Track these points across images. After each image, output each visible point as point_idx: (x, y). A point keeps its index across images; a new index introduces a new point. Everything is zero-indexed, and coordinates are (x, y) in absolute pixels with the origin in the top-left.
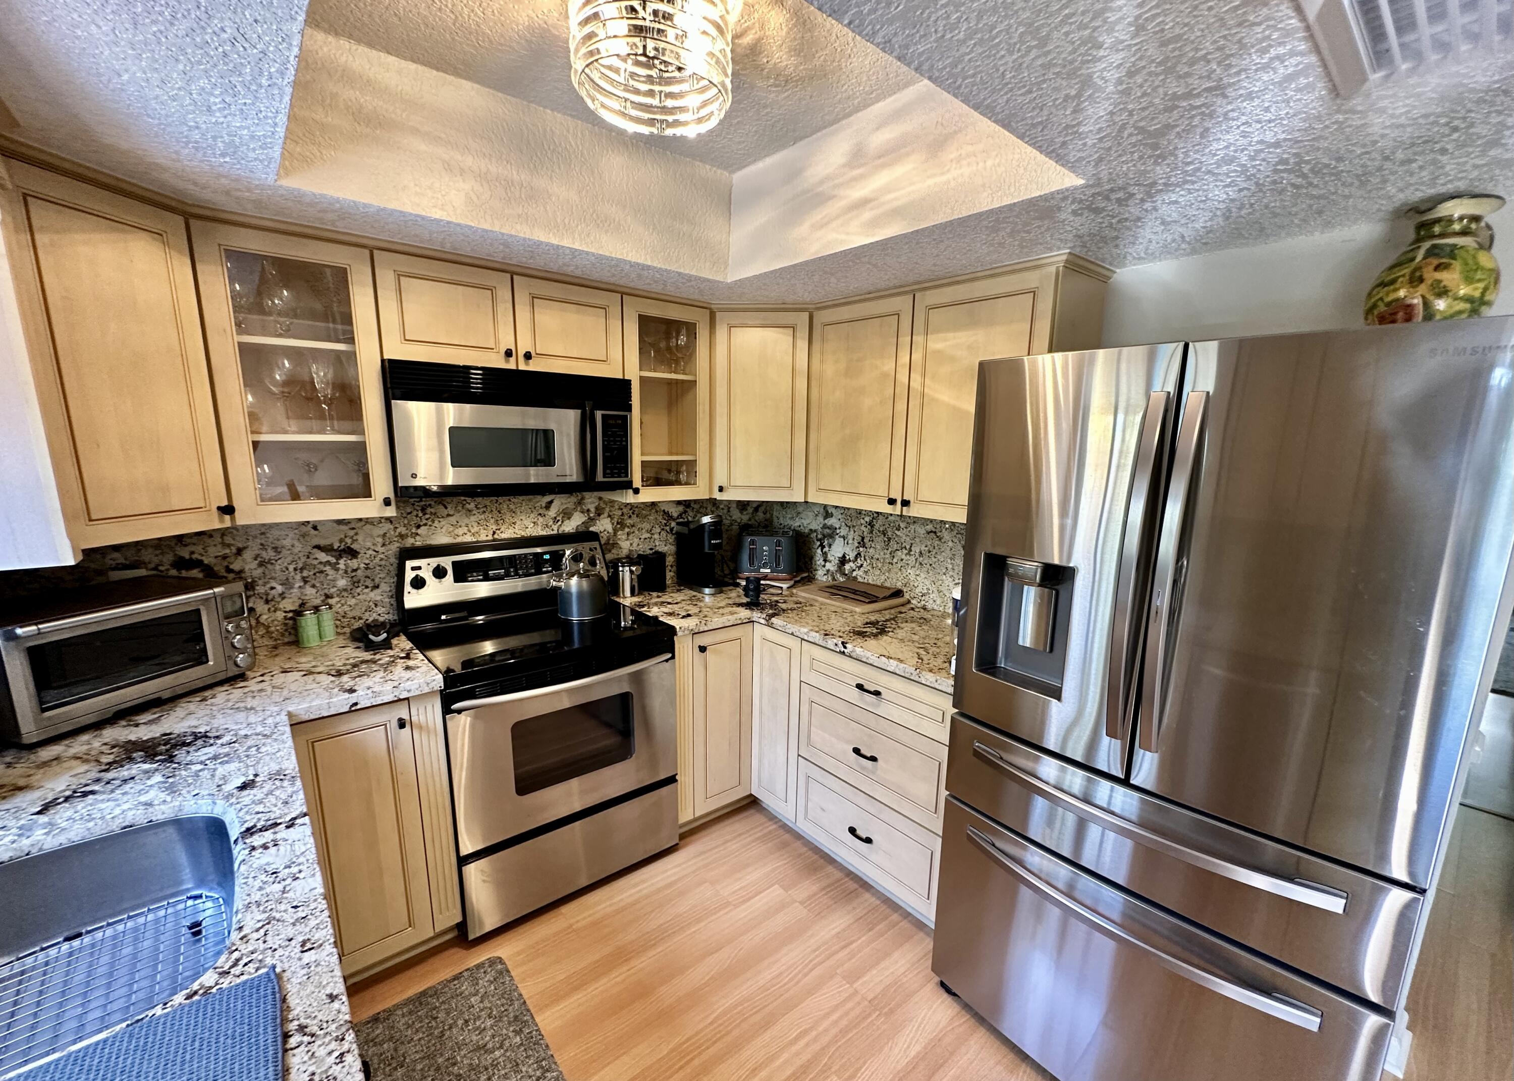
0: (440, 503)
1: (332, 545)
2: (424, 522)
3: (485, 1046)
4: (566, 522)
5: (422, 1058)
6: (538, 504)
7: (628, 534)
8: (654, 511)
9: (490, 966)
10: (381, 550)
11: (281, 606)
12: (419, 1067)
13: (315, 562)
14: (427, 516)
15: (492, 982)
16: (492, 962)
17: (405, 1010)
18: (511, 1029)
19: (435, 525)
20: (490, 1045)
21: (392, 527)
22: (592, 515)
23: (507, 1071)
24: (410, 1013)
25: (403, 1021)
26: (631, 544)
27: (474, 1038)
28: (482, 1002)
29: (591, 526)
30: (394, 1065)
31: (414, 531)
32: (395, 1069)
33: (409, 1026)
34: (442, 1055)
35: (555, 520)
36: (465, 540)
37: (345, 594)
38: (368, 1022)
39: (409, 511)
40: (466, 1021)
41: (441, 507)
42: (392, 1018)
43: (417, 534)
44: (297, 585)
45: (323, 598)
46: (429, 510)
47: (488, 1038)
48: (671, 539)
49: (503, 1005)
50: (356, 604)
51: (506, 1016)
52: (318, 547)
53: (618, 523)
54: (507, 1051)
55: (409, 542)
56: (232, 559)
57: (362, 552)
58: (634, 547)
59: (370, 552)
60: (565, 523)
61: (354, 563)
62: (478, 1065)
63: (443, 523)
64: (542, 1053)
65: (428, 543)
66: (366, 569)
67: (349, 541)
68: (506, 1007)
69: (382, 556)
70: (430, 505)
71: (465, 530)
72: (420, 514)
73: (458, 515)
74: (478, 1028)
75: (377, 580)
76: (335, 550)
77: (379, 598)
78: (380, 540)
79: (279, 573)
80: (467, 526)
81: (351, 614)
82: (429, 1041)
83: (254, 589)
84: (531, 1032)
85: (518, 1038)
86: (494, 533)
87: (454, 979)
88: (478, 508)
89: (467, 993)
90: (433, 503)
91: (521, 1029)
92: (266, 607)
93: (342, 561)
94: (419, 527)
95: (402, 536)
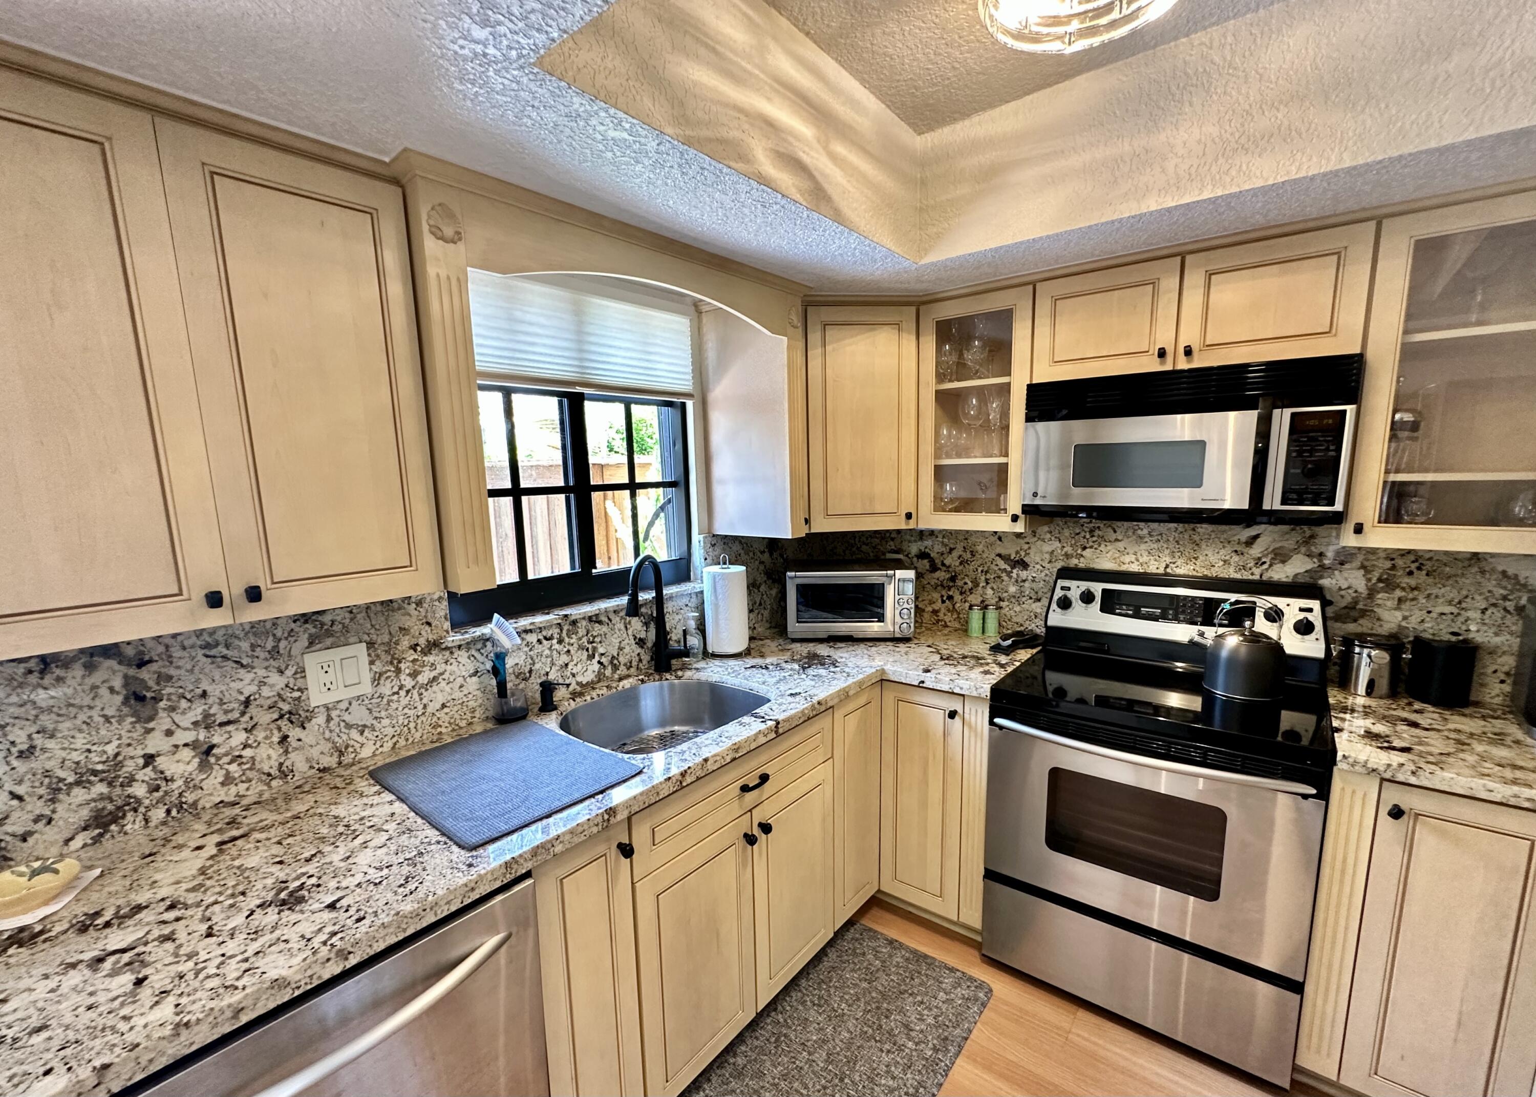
0: (1110, 526)
1: (1010, 555)
2: (1091, 544)
3: (912, 1030)
4: (1278, 567)
5: (881, 992)
6: (1236, 538)
7: (1400, 600)
8: (1475, 569)
9: (976, 987)
10: (1047, 566)
11: (969, 599)
12: (874, 995)
13: (996, 568)
14: (1095, 539)
15: (963, 998)
16: (981, 986)
17: (907, 955)
18: (935, 1042)
19: (1100, 548)
20: (913, 1034)
21: (1059, 545)
22: (1326, 562)
23: (901, 1062)
24: (907, 959)
25: (898, 960)
26: (1405, 618)
27: (913, 1018)
28: (943, 1002)
29: (1321, 577)
30: (868, 978)
31: (1079, 552)
32: (866, 980)
33: (897, 966)
34: (888, 1004)
35: (1259, 562)
36: (1131, 570)
37: (1013, 600)
38: (887, 940)
39: (1078, 531)
40: (922, 1003)
41: (1110, 530)
42: (898, 951)
43: (1082, 556)
44: (981, 585)
45: (997, 600)
46: (1097, 532)
47: (918, 1028)
48: (1515, 625)
49: (950, 1021)
50: (1020, 612)
51: (943, 1030)
52: (999, 555)
53: (1380, 580)
54: (916, 1050)
55: (1074, 562)
56: (945, 556)
57: (1032, 565)
58: (1413, 623)
59: (1038, 566)
60: (1275, 567)
61: (1024, 574)
62: (895, 1035)
63: (1109, 548)
64: (929, 1082)
65: (1091, 566)
66: (1033, 581)
67: (1023, 554)
68: (950, 1024)
69: (1047, 572)
70: (1099, 527)
71: (1133, 558)
72: (1088, 536)
73: (1126, 540)
74: (922, 1015)
75: (1040, 594)
76: (1012, 561)
77: (1039, 611)
78: (1047, 556)
79: (971, 573)
80: (1135, 553)
81: (1015, 619)
82: (894, 987)
83: (955, 582)
84: (941, 1061)
85: (930, 1053)
86: (1167, 566)
87: (949, 969)
88: (1151, 536)
89: (944, 986)
90: (1102, 526)
91: (938, 1050)
92: (960, 597)
93: (1015, 571)
94: (1084, 548)
95: (1067, 556)
